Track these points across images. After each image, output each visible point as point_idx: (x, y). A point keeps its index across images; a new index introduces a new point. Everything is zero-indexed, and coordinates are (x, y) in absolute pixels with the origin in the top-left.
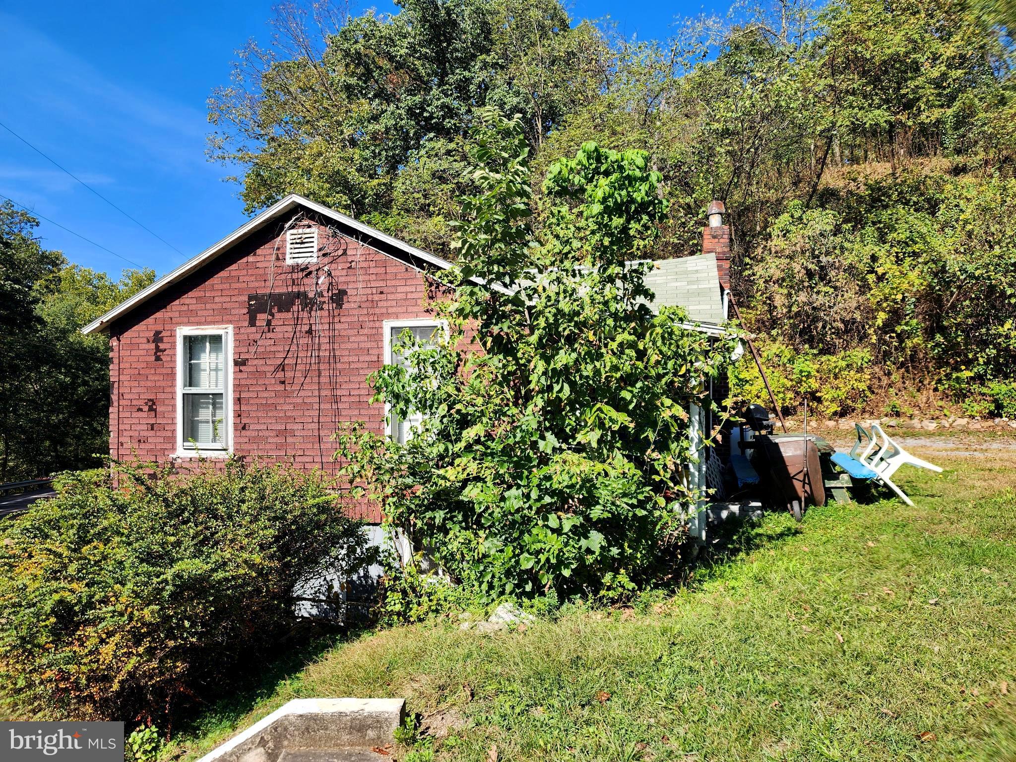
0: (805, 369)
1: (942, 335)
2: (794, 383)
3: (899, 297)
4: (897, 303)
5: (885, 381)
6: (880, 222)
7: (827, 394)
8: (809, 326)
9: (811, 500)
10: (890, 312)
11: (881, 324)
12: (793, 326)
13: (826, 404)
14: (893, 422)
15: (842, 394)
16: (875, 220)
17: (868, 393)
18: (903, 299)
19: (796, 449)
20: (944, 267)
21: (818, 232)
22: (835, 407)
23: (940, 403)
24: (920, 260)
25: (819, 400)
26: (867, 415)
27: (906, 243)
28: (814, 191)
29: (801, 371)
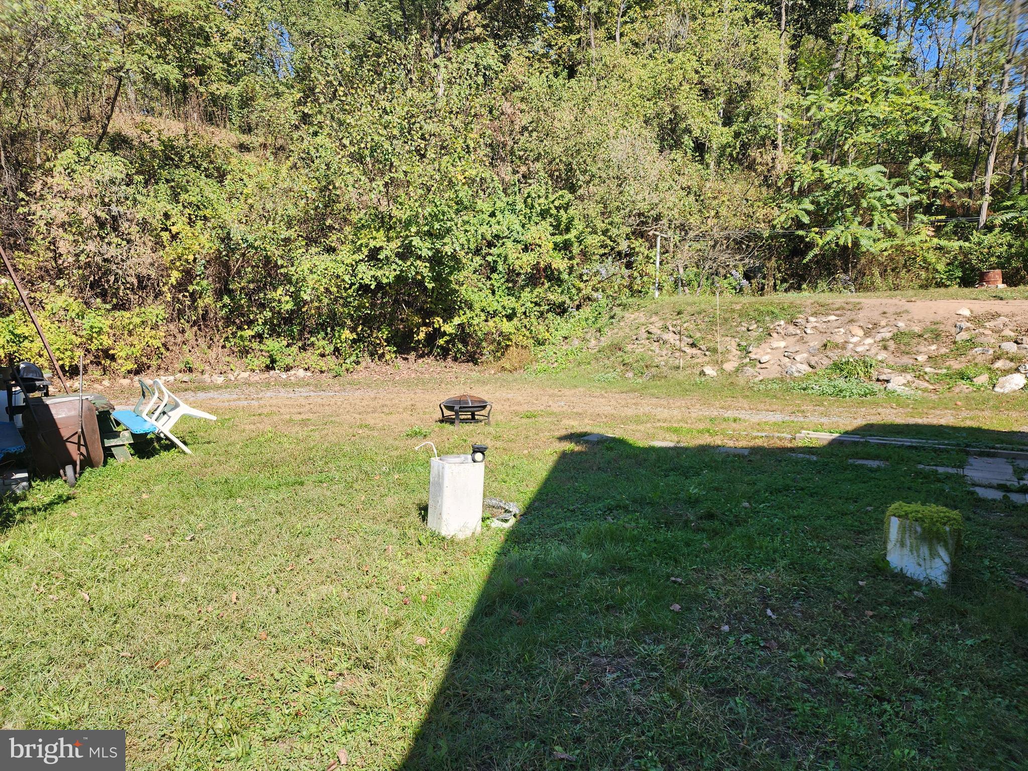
0: (96, 325)
1: (229, 297)
2: (85, 340)
3: (191, 258)
4: (189, 263)
5: (180, 338)
6: (173, 180)
7: (121, 351)
8: (100, 278)
9: (88, 462)
10: (183, 271)
11: (175, 283)
12: (84, 278)
13: (120, 361)
14: (186, 377)
15: (137, 351)
16: (168, 177)
17: (163, 350)
18: (195, 259)
19: (69, 410)
20: (228, 234)
21: (107, 178)
22: (131, 366)
23: (227, 359)
24: (209, 224)
25: (113, 358)
26: (162, 372)
27: (198, 206)
28: (104, 133)
29: (92, 327)
